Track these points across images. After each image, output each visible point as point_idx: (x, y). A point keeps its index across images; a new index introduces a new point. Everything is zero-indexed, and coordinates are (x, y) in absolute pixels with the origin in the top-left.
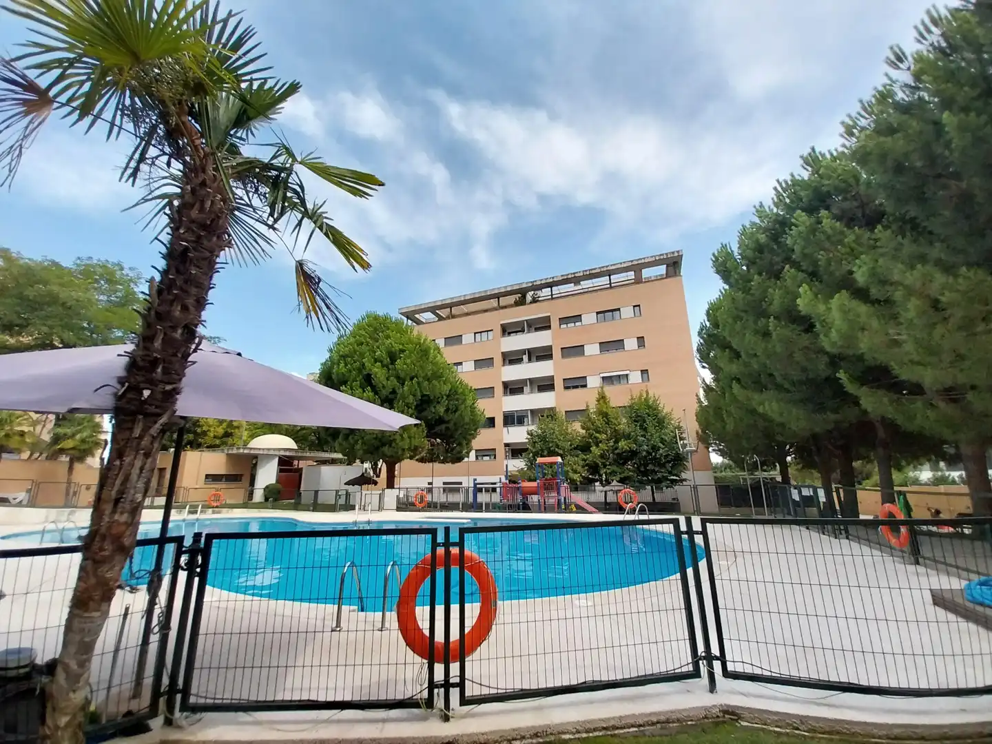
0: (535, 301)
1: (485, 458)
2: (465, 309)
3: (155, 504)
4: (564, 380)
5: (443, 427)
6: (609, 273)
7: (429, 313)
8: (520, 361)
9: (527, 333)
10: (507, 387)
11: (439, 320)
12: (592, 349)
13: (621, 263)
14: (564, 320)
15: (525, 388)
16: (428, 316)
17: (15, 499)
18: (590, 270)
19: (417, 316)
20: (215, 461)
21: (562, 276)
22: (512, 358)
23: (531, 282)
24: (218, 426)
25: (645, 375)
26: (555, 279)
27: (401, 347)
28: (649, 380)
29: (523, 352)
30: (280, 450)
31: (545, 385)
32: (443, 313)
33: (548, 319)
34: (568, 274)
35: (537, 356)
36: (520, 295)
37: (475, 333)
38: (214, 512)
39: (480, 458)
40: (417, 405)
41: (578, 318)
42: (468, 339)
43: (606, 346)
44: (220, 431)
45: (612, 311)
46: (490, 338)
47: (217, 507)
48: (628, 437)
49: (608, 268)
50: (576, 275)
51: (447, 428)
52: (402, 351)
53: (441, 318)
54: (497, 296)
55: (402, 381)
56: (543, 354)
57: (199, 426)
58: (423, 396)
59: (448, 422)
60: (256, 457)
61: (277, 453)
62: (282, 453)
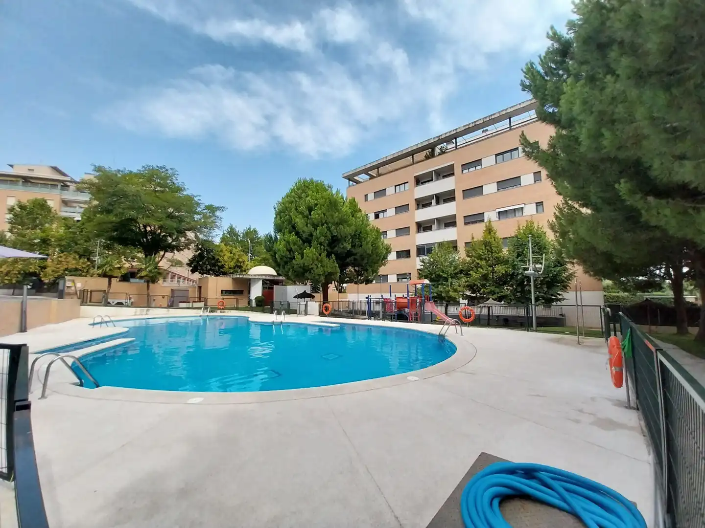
0: (443, 152)
1: (404, 280)
2: (389, 167)
3: (194, 306)
4: (464, 217)
5: (352, 258)
6: (509, 116)
7: (364, 174)
8: (429, 205)
9: (435, 181)
10: (421, 226)
11: (370, 179)
12: (490, 189)
13: (520, 104)
14: (465, 166)
15: (433, 226)
16: (363, 177)
17: (113, 302)
18: (489, 116)
19: (356, 178)
20: (226, 283)
21: (464, 126)
22: (423, 203)
23: (437, 137)
24: (231, 262)
25: (540, 208)
26: (458, 131)
27: (316, 202)
28: (543, 211)
29: (431, 197)
30: (262, 275)
31: (449, 222)
32: (373, 173)
33: (452, 167)
34: (470, 124)
35: (444, 200)
36: (430, 150)
37: (395, 186)
38: (221, 312)
39: (400, 280)
40: (329, 243)
41: (478, 162)
42: (390, 191)
43: (502, 184)
44: (232, 264)
45: (511, 151)
46: (406, 188)
47: (223, 309)
48: (506, 262)
49: (508, 111)
50: (477, 123)
51: (355, 259)
52: (316, 205)
53: (372, 177)
54: (412, 153)
55: (315, 226)
56: (447, 197)
57: (220, 262)
58: (333, 237)
59: (355, 254)
60: (249, 279)
61: (260, 277)
62: (264, 277)
